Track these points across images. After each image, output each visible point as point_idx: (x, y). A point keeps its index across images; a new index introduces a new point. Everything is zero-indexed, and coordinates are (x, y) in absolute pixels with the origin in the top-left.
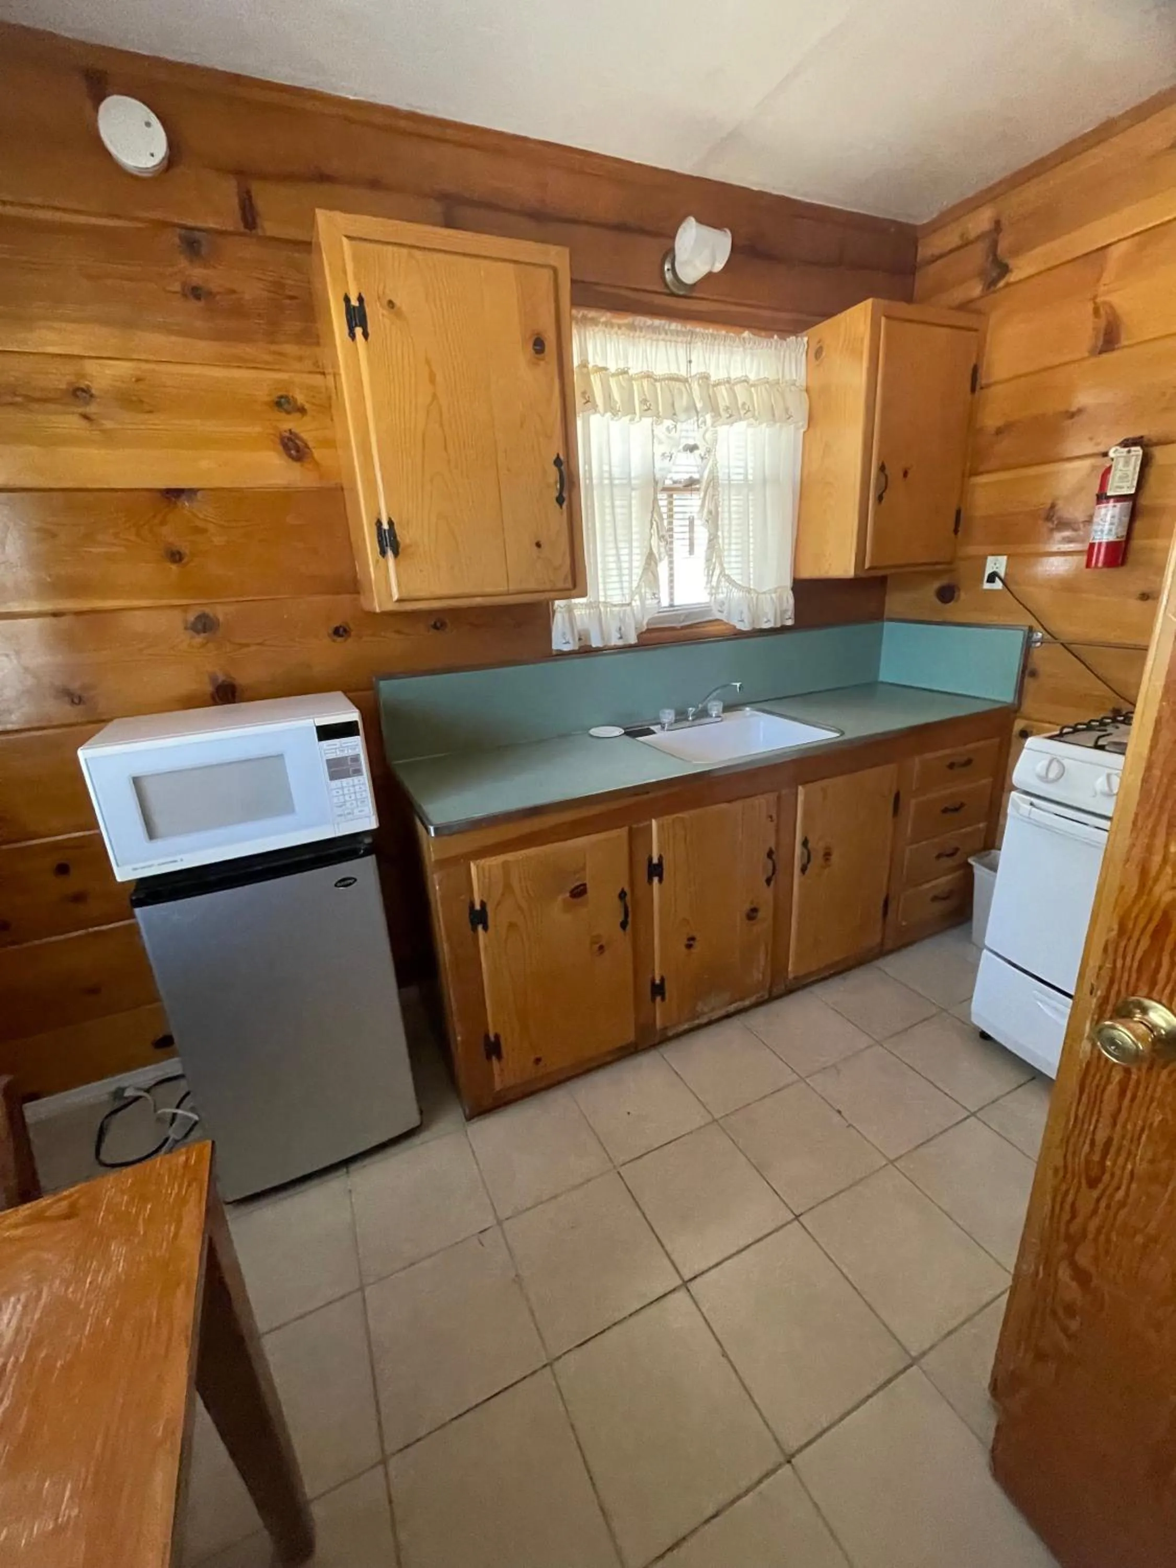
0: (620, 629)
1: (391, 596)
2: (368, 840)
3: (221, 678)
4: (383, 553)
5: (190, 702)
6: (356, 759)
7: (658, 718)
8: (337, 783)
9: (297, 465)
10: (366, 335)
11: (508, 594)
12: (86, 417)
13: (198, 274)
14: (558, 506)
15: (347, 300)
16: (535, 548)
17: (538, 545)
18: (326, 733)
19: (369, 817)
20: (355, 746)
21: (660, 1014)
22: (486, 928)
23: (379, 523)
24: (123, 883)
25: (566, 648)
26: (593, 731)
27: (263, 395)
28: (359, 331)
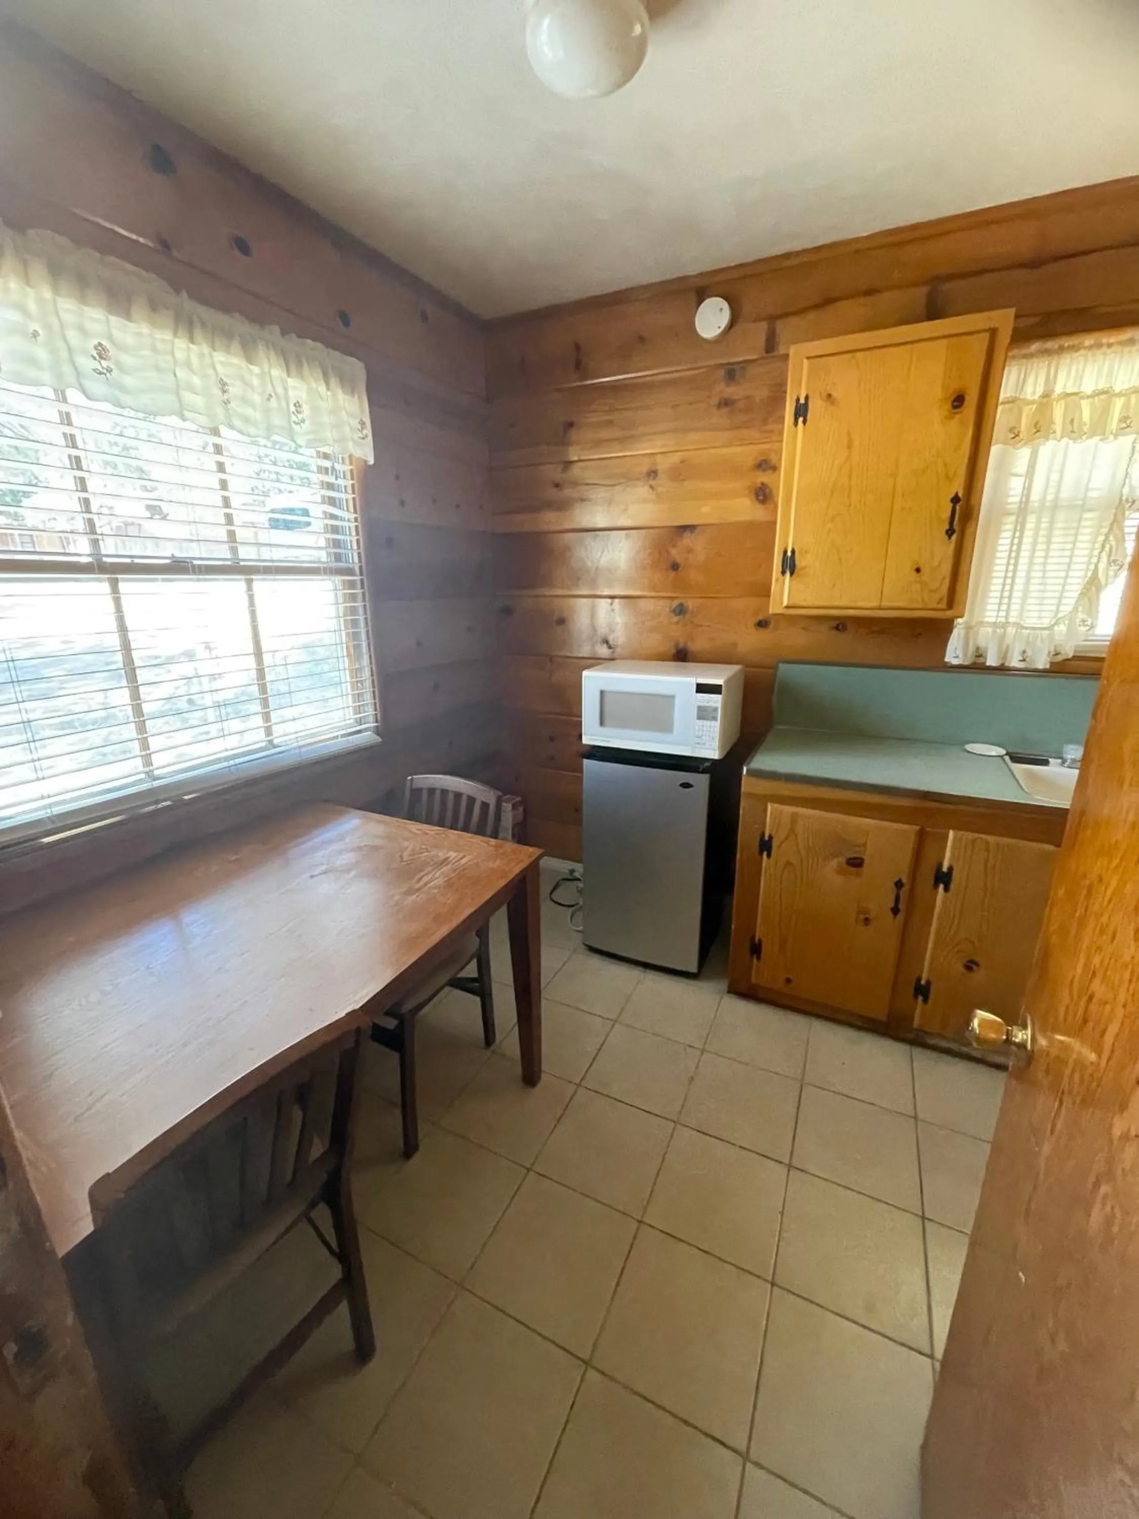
0: (1024, 652)
1: (782, 603)
2: (707, 764)
3: (681, 645)
4: (783, 573)
5: (661, 657)
6: (716, 710)
7: (1061, 752)
8: (700, 722)
9: (759, 506)
10: (805, 422)
11: (880, 608)
12: (651, 487)
13: (731, 391)
14: (947, 537)
15: (798, 400)
16: (914, 573)
17: (918, 570)
18: (702, 689)
19: (714, 750)
20: (715, 701)
21: (919, 1013)
22: (769, 856)
23: (785, 552)
24: (586, 745)
25: (955, 662)
26: (969, 747)
27: (750, 462)
28: (801, 419)
